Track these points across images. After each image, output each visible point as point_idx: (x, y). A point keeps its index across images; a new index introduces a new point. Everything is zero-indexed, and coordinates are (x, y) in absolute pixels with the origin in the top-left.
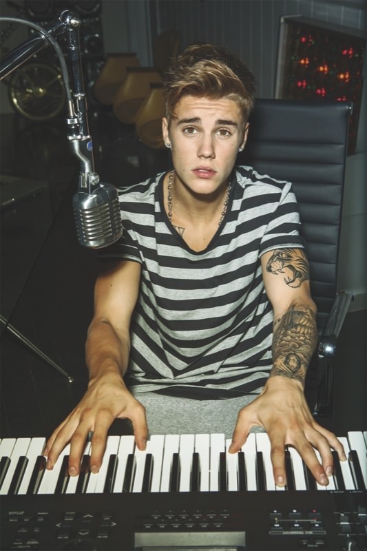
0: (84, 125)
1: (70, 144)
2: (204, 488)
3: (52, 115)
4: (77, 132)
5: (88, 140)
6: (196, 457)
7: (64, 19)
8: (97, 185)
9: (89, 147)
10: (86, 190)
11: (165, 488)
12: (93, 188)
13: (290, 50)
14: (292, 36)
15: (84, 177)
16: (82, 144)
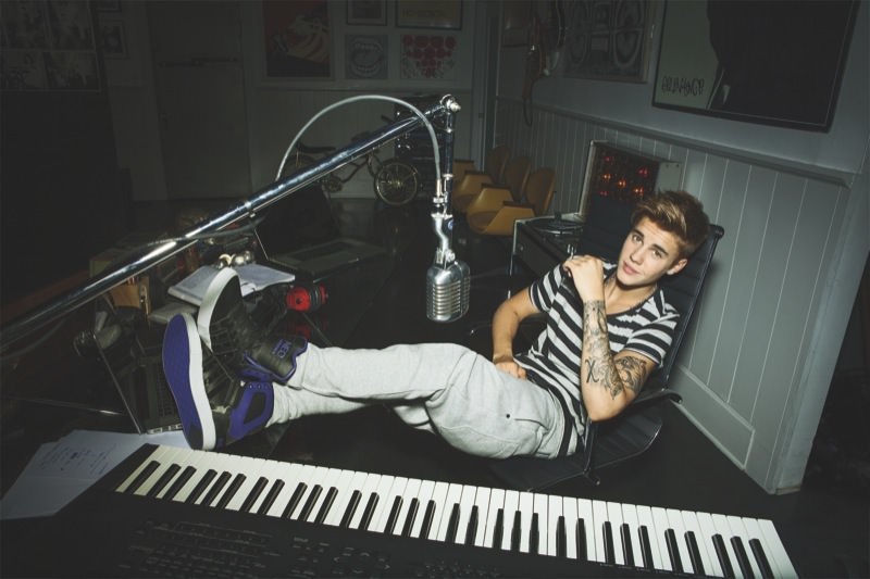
0: (449, 204)
1: (432, 222)
2: (478, 542)
3: (406, 201)
4: (441, 210)
5: (450, 219)
6: (475, 509)
7: (444, 103)
8: (452, 263)
9: (450, 226)
10: (442, 267)
11: (442, 538)
12: (448, 264)
13: (596, 167)
14: (598, 156)
15: (440, 255)
16: (445, 223)
